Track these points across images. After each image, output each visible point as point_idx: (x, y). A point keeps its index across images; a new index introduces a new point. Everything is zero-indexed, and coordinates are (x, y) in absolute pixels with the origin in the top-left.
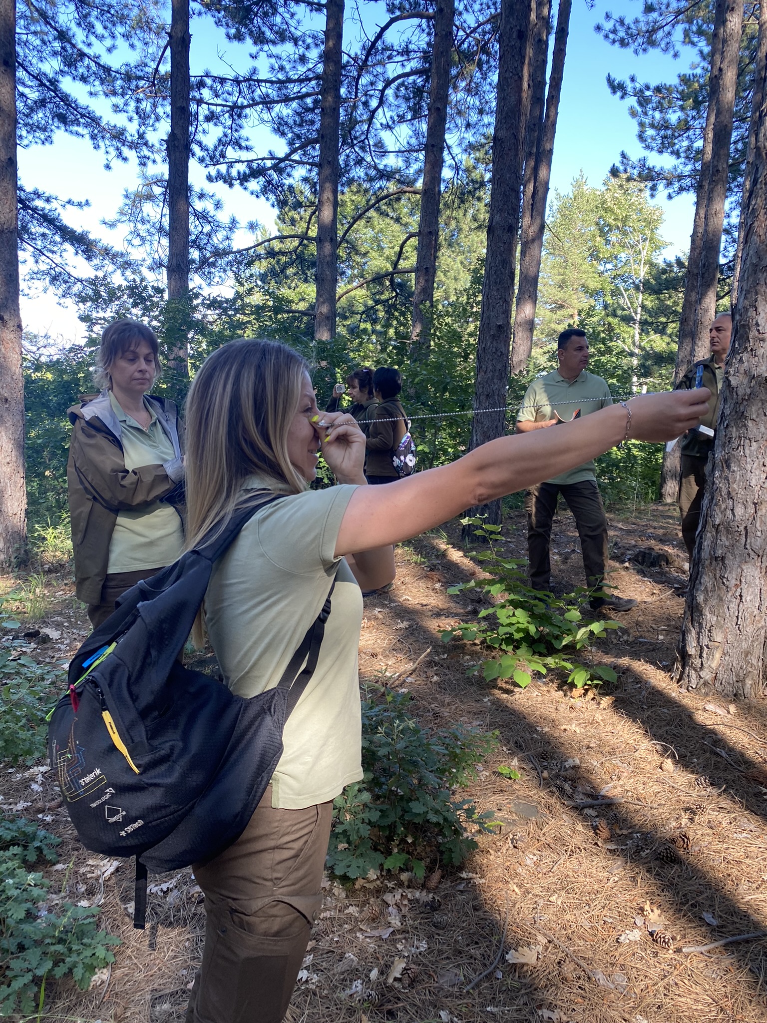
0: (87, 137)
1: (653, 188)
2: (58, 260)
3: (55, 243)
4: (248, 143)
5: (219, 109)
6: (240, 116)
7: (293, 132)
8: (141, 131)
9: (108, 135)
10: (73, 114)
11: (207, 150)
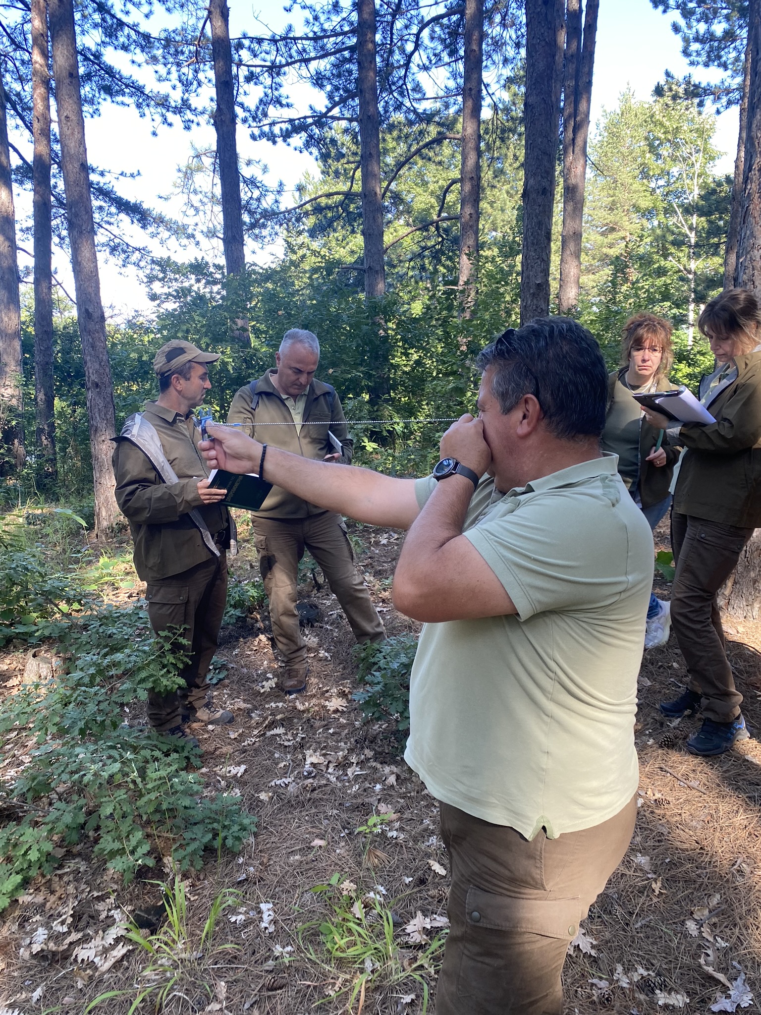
0: (133, 106)
1: (701, 104)
2: (116, 232)
3: (110, 214)
4: (289, 101)
5: (258, 70)
6: (278, 74)
7: (331, 83)
8: (185, 98)
9: (152, 103)
10: (117, 84)
11: (249, 111)
